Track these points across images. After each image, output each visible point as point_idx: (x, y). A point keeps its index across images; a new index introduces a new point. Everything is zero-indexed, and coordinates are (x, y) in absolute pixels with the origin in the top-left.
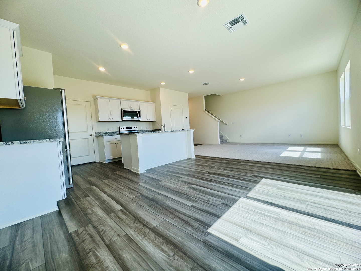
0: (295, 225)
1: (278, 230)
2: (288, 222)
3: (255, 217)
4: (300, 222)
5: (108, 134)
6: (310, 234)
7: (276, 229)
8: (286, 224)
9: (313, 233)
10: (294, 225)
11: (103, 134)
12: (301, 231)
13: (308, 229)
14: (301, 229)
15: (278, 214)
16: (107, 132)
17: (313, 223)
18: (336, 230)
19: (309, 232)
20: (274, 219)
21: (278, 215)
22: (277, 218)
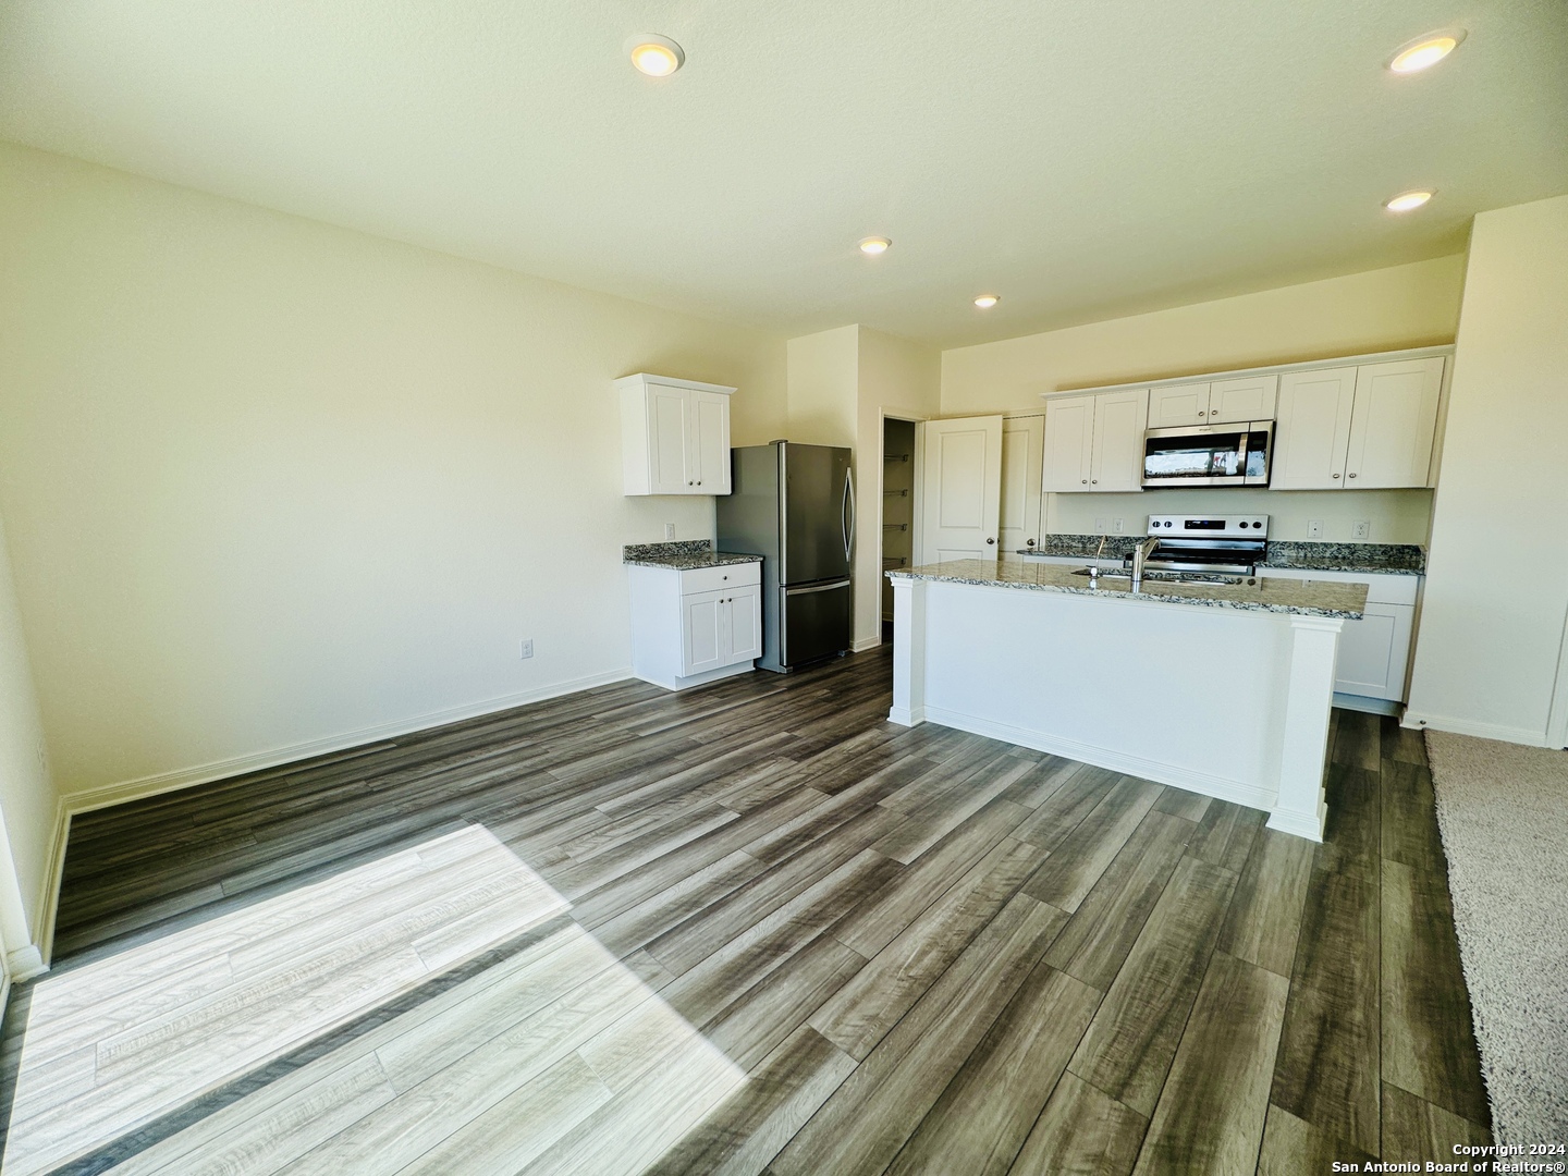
0: (356, 962)
1: (381, 919)
2: (380, 953)
3: (456, 898)
4: (352, 980)
5: (1093, 545)
6: (311, 969)
7: (386, 916)
8: (378, 945)
9: (305, 979)
10: (361, 959)
11: (1074, 544)
12: (334, 957)
13: (320, 978)
14: (337, 964)
15: (424, 953)
16: (1090, 534)
17: (319, 1006)
18: (250, 1040)
19: (315, 974)
20: (415, 929)
21: (419, 950)
22: (411, 938)
